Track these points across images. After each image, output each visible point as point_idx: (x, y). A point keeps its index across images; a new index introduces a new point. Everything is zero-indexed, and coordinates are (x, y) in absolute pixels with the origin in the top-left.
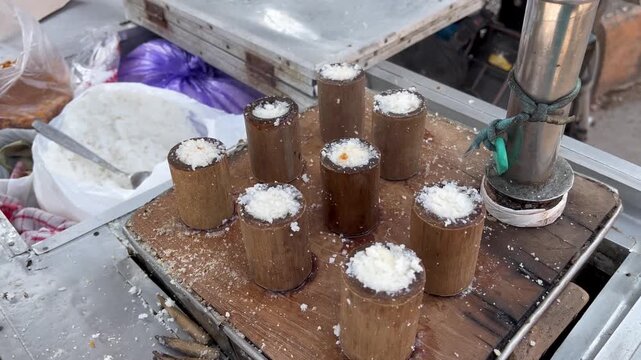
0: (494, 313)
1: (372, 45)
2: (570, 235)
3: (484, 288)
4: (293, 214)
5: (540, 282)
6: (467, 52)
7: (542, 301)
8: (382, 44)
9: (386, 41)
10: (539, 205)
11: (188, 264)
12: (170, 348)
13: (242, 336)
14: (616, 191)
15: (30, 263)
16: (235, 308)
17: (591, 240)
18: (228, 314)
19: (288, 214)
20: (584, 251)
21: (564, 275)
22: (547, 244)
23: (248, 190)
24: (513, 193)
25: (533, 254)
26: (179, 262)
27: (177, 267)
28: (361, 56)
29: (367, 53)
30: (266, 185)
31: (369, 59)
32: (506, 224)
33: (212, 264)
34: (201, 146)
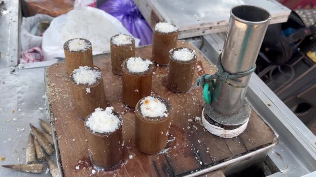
0: (166, 167)
1: (209, 24)
2: (234, 147)
3: (171, 154)
4: (90, 84)
5: (201, 163)
6: (296, 46)
7: (195, 171)
8: (216, 25)
9: (218, 23)
10: (222, 126)
11: (57, 92)
12: (41, 126)
13: (55, 130)
14: (278, 136)
15: (14, 71)
16: (61, 118)
17: (243, 154)
18: (56, 119)
19: (88, 84)
20: (236, 158)
21: (216, 164)
22: (219, 147)
23: (80, 67)
24: (211, 114)
25: (208, 149)
26: (54, 90)
27: (52, 92)
28: (202, 27)
29: (205, 26)
30: (90, 68)
31: (206, 30)
32: (206, 129)
33: (66, 96)
34: (80, 43)
